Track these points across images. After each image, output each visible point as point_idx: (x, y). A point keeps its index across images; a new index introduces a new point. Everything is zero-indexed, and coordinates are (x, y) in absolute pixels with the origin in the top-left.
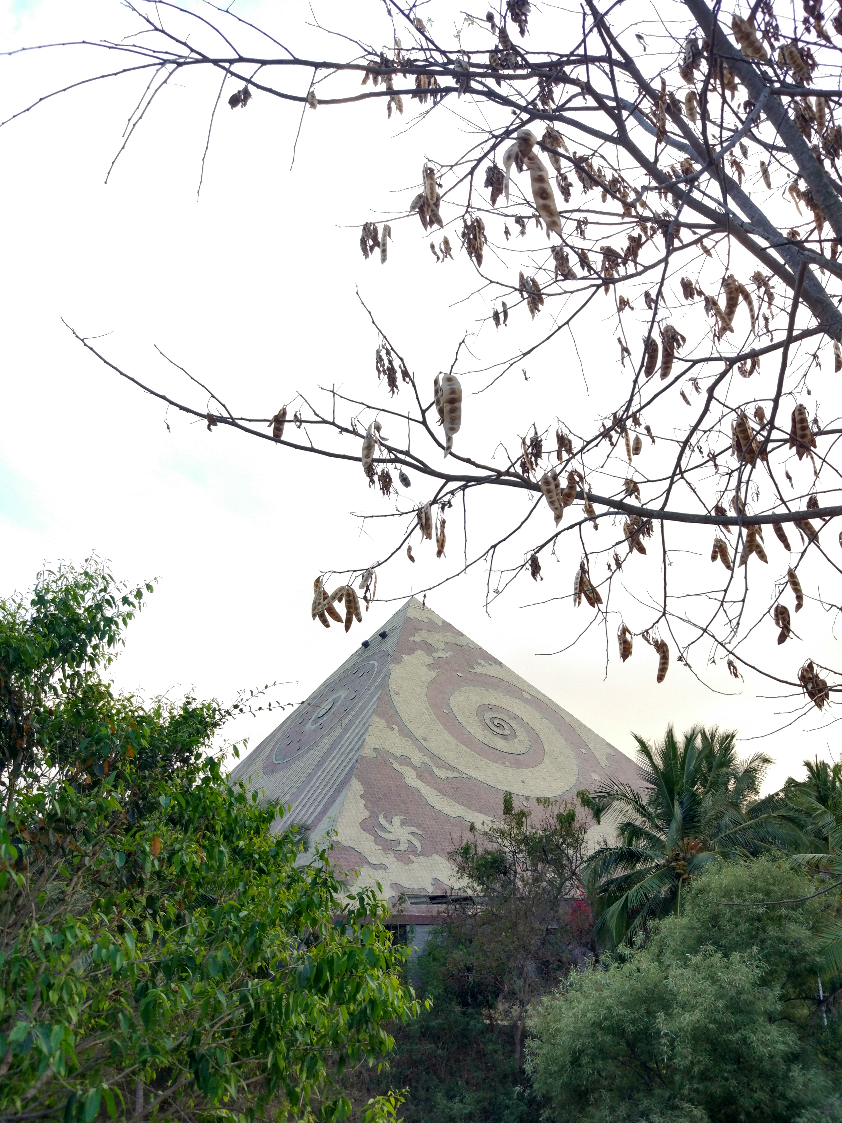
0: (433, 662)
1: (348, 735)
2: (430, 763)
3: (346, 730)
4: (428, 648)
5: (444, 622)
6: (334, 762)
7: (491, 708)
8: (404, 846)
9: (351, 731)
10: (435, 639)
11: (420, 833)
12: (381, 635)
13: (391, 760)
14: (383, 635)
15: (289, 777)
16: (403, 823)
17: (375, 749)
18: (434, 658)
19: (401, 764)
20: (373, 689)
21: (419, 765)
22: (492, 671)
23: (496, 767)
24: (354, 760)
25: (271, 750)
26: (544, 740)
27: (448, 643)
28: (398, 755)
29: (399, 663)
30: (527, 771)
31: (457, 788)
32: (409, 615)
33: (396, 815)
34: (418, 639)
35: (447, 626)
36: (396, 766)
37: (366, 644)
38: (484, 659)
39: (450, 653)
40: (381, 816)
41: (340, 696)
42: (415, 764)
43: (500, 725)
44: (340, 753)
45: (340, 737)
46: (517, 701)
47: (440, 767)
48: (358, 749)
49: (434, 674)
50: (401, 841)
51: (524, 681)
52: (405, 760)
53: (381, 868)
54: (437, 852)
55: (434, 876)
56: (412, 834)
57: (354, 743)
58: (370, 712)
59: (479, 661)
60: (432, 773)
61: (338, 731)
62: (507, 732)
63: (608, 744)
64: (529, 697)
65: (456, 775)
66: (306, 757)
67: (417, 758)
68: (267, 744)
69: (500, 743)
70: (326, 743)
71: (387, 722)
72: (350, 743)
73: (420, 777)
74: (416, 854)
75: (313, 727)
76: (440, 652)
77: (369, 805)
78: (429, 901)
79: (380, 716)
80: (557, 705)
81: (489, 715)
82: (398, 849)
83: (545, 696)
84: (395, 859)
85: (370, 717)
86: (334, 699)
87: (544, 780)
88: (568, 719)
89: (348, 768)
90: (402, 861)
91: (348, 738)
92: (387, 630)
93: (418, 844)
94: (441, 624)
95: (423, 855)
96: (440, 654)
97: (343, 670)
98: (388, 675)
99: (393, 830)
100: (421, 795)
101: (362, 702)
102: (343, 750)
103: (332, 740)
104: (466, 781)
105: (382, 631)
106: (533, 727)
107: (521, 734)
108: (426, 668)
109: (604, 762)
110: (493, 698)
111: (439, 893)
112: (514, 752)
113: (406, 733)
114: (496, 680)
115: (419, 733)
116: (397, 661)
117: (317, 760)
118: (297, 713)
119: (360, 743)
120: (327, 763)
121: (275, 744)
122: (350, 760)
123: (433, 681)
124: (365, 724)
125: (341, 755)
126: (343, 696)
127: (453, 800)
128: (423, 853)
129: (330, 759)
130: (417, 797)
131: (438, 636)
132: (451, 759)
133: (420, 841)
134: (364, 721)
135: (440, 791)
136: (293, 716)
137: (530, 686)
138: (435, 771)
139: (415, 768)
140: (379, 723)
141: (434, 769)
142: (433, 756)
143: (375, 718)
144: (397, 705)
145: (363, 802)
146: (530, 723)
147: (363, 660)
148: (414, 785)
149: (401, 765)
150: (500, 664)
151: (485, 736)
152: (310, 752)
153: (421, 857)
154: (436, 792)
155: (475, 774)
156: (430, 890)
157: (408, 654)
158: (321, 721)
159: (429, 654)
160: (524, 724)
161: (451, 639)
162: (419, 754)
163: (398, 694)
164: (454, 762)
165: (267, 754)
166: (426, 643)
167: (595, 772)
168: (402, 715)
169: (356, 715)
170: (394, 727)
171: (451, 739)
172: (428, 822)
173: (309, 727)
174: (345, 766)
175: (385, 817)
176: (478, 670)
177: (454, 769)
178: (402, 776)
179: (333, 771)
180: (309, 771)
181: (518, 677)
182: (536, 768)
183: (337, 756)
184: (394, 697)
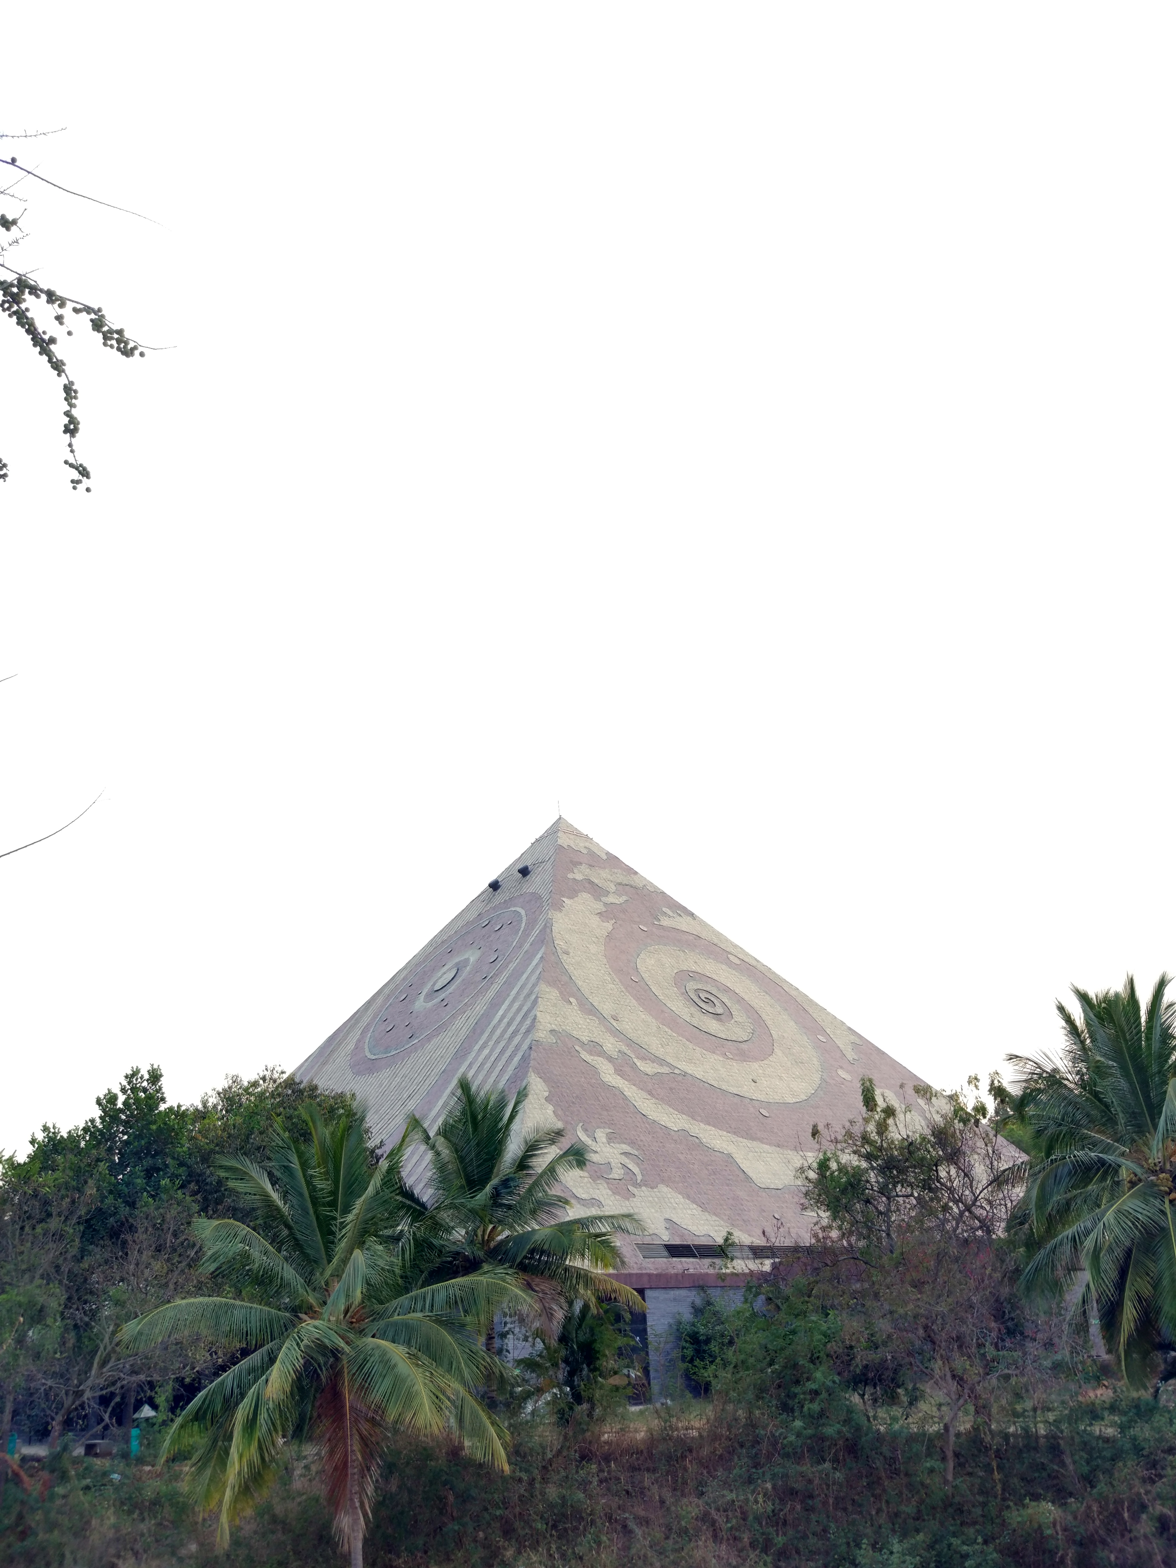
0: (604, 909)
1: (501, 1013)
2: (629, 1052)
3: (494, 1005)
4: (597, 891)
5: (608, 853)
6: (486, 1052)
7: (692, 975)
8: (618, 1173)
9: (504, 1007)
10: (601, 877)
11: (636, 1153)
12: (520, 871)
13: (577, 1048)
14: (524, 872)
15: (404, 1076)
16: (610, 1139)
17: (552, 1031)
18: (605, 904)
19: (590, 1053)
20: (527, 946)
21: (615, 1055)
22: (683, 924)
23: (714, 1059)
24: (525, 1046)
25: (359, 1041)
26: (769, 1023)
27: (620, 884)
28: (585, 1039)
29: (561, 911)
30: (755, 1065)
31: (671, 1089)
32: (560, 842)
33: (599, 1127)
34: (579, 877)
35: (613, 861)
36: (585, 1055)
37: (495, 886)
38: (670, 908)
39: (624, 898)
40: (579, 1129)
41: (467, 960)
42: (610, 1053)
43: (707, 1001)
44: (495, 1038)
45: (487, 1016)
46: (724, 967)
47: (643, 1059)
48: (528, 1031)
49: (609, 926)
50: (613, 1164)
51: (727, 940)
52: (596, 1048)
53: (593, 1205)
54: (663, 1181)
55: (667, 1216)
56: (625, 1154)
57: (516, 1023)
58: (533, 978)
59: (664, 909)
60: (634, 1067)
61: (480, 1007)
62: (719, 1010)
63: (850, 1029)
64: (738, 962)
65: (665, 1070)
66: (429, 1047)
67: (610, 1045)
68: (348, 1033)
69: (713, 1026)
70: (462, 1026)
71: (561, 993)
72: (509, 1024)
73: (619, 1071)
74: (636, 1185)
75: (430, 1004)
76: (610, 895)
77: (560, 1112)
78: (666, 1254)
79: (549, 984)
80: (774, 973)
81: (692, 986)
82: (611, 1176)
83: (758, 961)
84: (610, 1193)
85: (534, 985)
86: (457, 964)
87: (781, 1078)
88: (793, 993)
89: (517, 1059)
90: (619, 1194)
91: (503, 1017)
92: (528, 863)
93: (636, 1170)
94: (605, 857)
95: (646, 1185)
96: (611, 899)
97: (460, 923)
98: (548, 927)
99: (599, 1150)
100: (625, 1098)
101: (512, 966)
102: (498, 1032)
103: (472, 1021)
104: (680, 1078)
105: (520, 866)
106: (751, 1003)
107: (739, 1015)
108: (597, 918)
109: (850, 1055)
110: (693, 962)
111: (677, 1241)
112: (734, 1039)
113: (589, 1009)
114: (691, 938)
115: (607, 1008)
116: (559, 906)
117: (452, 1050)
118: (392, 986)
119: (528, 1022)
120: (473, 1054)
121: (364, 1032)
122: (517, 1048)
123: (609, 936)
124: (528, 995)
125: (497, 1042)
126: (472, 959)
127: (670, 1106)
128: (645, 1183)
129: (477, 1047)
130: (621, 1101)
131: (605, 874)
132: (655, 1045)
133: (638, 1164)
134: (526, 992)
135: (650, 1093)
136: (387, 991)
137: (736, 946)
138: (638, 1064)
139: (610, 1059)
140: (549, 994)
141: (635, 1060)
142: (630, 1042)
143: (543, 987)
144: (570, 969)
145: (551, 1108)
146: (746, 998)
147: (494, 908)
148: (614, 1084)
149: (591, 1055)
150: (692, 915)
151: (692, 1015)
152: (435, 1041)
153: (644, 1188)
154: (645, 1095)
155: (689, 1069)
156: (666, 1237)
157: (572, 898)
158: (442, 995)
159: (597, 898)
160: (740, 1000)
161: (621, 878)
162: (612, 1040)
163: (567, 953)
164: (660, 1052)
165: (352, 1046)
166: (591, 882)
167: (841, 1068)
168: (580, 983)
169: (509, 984)
170: (572, 1000)
171: (649, 1019)
172: (643, 1138)
173: (420, 1004)
174: (511, 1058)
175: (585, 1130)
176: (665, 922)
177: (662, 1062)
178: (595, 1071)
179: (488, 1065)
180: (442, 1067)
181: (718, 934)
182: (766, 1062)
183: (491, 1043)
184: (564, 957)
